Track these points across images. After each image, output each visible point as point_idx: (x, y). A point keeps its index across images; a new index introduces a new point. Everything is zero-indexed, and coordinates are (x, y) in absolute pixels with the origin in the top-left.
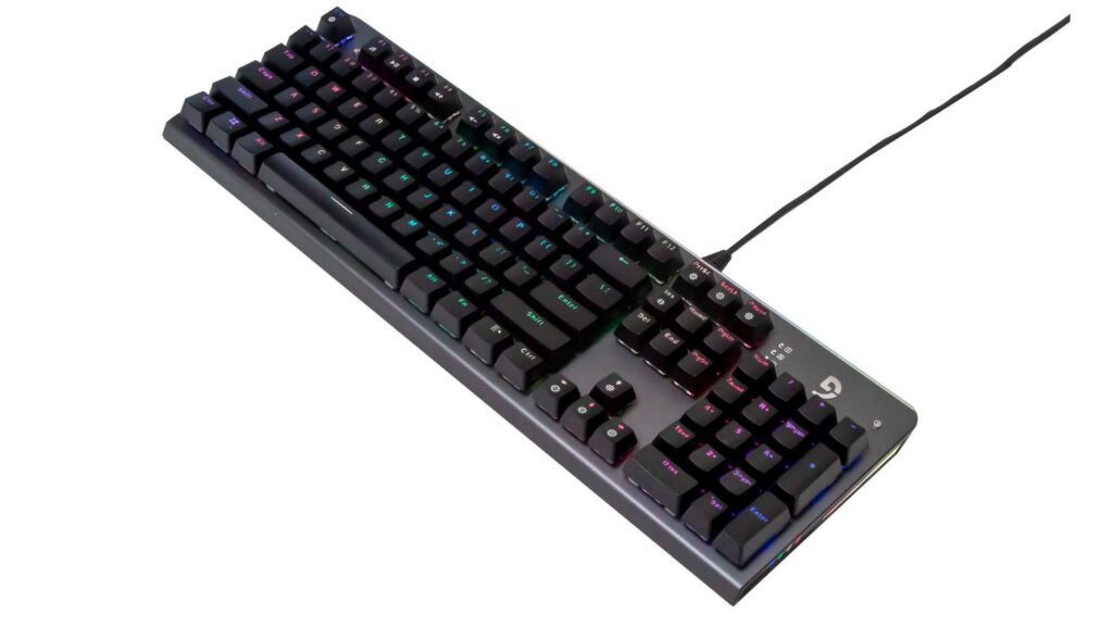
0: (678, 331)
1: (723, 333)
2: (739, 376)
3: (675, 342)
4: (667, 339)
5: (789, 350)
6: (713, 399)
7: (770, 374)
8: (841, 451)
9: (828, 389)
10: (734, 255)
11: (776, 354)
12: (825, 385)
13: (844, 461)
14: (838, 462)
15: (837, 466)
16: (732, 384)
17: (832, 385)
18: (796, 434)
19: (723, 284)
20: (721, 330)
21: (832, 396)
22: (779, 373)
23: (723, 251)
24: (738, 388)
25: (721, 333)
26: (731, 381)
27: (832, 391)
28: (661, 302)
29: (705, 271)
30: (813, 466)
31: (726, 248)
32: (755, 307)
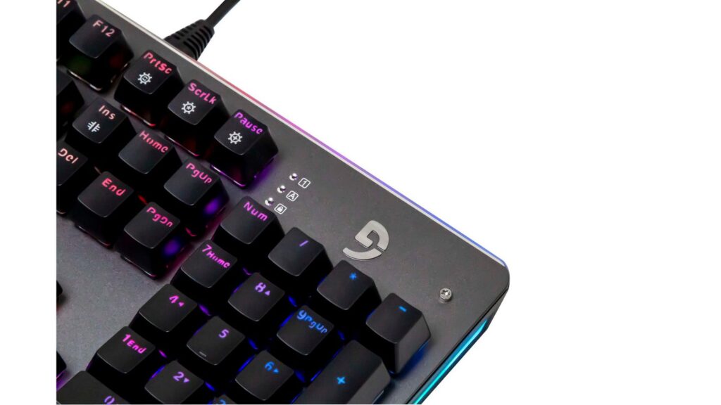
0: (123, 173)
1: (194, 170)
2: (223, 241)
3: (120, 193)
4: (107, 190)
5: (305, 183)
6: (182, 283)
7: (272, 231)
8: (385, 351)
9: (368, 243)
10: (217, 28)
11: (286, 191)
12: (362, 237)
13: (391, 365)
14: (382, 367)
15: (381, 375)
16: (211, 254)
17: (373, 236)
18: (315, 330)
19: (192, 87)
20: (191, 166)
21: (374, 253)
22: (286, 227)
23: (200, 22)
24: (221, 262)
25: (191, 172)
26: (209, 251)
27: (374, 246)
28: (94, 127)
29: (163, 67)
30: (341, 380)
31: (205, 16)
32: (245, 121)
